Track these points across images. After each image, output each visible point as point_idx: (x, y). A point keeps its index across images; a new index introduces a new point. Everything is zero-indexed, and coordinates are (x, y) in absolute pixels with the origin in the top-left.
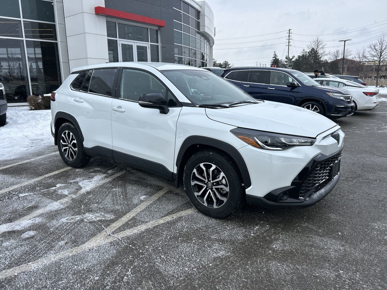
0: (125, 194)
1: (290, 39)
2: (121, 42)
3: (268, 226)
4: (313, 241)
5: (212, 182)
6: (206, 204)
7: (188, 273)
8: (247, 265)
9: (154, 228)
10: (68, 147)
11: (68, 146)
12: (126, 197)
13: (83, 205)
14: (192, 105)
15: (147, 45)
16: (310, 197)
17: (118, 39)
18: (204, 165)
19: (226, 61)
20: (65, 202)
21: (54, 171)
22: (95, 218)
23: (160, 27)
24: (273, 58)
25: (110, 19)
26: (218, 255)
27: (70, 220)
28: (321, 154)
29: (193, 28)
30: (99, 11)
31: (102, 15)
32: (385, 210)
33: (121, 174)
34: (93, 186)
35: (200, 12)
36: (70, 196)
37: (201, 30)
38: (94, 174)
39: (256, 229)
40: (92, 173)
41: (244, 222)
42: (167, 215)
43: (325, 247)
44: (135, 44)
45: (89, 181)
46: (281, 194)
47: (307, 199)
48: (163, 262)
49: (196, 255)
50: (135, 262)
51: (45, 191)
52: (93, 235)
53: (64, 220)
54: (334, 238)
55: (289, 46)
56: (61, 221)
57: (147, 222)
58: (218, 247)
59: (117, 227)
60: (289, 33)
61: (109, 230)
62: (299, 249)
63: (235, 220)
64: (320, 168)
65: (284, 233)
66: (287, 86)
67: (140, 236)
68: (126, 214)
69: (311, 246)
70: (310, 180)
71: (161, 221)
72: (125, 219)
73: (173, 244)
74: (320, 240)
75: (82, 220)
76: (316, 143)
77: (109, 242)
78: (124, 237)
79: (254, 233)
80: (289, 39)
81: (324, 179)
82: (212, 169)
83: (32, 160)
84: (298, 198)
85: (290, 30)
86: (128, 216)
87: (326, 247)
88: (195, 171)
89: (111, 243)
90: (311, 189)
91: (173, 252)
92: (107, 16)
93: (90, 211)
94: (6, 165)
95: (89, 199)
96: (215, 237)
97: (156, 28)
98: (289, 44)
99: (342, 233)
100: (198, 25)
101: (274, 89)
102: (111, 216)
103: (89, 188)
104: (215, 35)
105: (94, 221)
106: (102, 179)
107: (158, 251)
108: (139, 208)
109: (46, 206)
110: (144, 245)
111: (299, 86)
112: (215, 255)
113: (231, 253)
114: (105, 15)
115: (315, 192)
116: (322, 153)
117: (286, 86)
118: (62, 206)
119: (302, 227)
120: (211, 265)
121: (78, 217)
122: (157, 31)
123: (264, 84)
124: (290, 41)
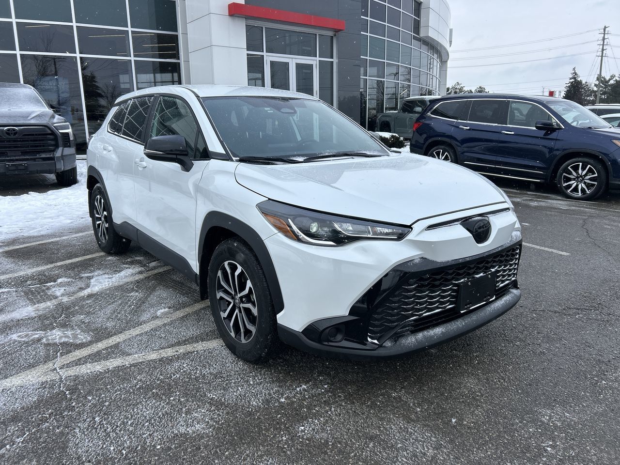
0: (142, 301)
1: (605, 43)
2: (269, 58)
3: (326, 386)
4: (386, 429)
5: (239, 295)
6: (233, 334)
7: (108, 456)
8: (218, 458)
9: (131, 366)
10: (101, 222)
11: (101, 220)
12: (138, 308)
13: (65, 314)
14: (226, 158)
15: (314, 61)
16: (396, 341)
17: (265, 53)
18: (229, 264)
19: (480, 87)
20: (43, 308)
21: (77, 256)
22: (61, 338)
23: (337, 31)
24: (571, 79)
25: (252, 23)
26: (188, 430)
27: (22, 338)
28: (422, 258)
29: (406, 31)
30: (234, 11)
31: (239, 17)
32: (597, 384)
33: (165, 269)
34: (107, 285)
35: (421, 3)
36: (60, 298)
37: (422, 34)
38: (127, 266)
39: (300, 390)
40: (126, 264)
41: (289, 372)
42: (172, 346)
43: (399, 443)
44: (293, 61)
45: (111, 276)
46: (327, 330)
47: (388, 344)
48: (88, 430)
49: (152, 424)
50: (48, 422)
51: (33, 288)
52: (31, 366)
53: (15, 337)
54: (434, 429)
55: (602, 56)
56: (9, 338)
57: (129, 355)
58: (201, 416)
59: (78, 358)
60: (604, 34)
61: (60, 361)
62: (344, 441)
63: (278, 368)
64: (416, 287)
65: (343, 404)
66: (537, 127)
67: (96, 378)
68: (111, 336)
69: (371, 439)
70: (393, 309)
71: (154, 356)
72: (101, 345)
73: (134, 398)
74: (401, 428)
75: (39, 340)
76: (411, 236)
77: (42, 382)
78: (71, 376)
79: (287, 398)
80: (603, 45)
81: (437, 308)
82: (237, 273)
83: (64, 238)
84: (363, 341)
85: (605, 27)
86: (110, 341)
87: (399, 445)
88: (220, 274)
89: (43, 383)
90: (397, 325)
91: (120, 413)
92: (247, 18)
93: (64, 326)
94: (24, 243)
95: (82, 307)
96: (214, 396)
97: (331, 33)
98: (602, 53)
99: (460, 420)
100: (417, 27)
101: (513, 133)
102: (85, 338)
103: (98, 287)
104: (451, 42)
105: (55, 344)
106: (132, 274)
107: (100, 408)
108: (139, 330)
109: (13, 311)
110: (90, 393)
111: (560, 129)
112: (182, 430)
113: (214, 429)
114: (244, 16)
115: (414, 332)
116: (425, 256)
117: (535, 128)
118: (33, 314)
119: (389, 396)
120: (159, 447)
121: (37, 334)
122: (332, 37)
123: (496, 125)
124: (604, 48)
